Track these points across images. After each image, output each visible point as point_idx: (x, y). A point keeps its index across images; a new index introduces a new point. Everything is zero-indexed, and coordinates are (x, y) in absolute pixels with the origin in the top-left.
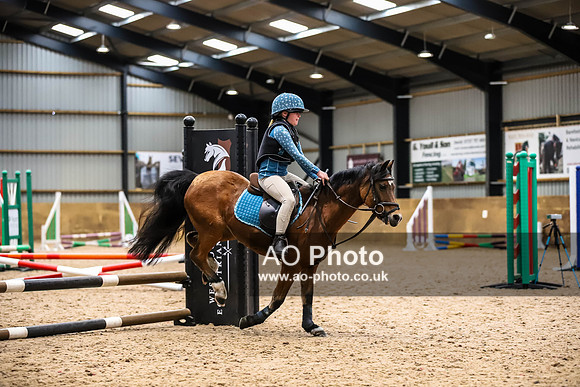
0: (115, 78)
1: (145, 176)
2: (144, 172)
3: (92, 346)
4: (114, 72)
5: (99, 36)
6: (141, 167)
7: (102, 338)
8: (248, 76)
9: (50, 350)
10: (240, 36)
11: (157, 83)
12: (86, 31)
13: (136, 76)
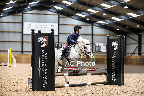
0: (91, 26)
1: (97, 49)
2: (97, 48)
3: (84, 90)
4: (90, 25)
5: (87, 16)
6: (96, 47)
7: (86, 88)
8: (122, 26)
9: (74, 90)
10: (120, 17)
11: (100, 27)
12: (84, 15)
13: (96, 26)
